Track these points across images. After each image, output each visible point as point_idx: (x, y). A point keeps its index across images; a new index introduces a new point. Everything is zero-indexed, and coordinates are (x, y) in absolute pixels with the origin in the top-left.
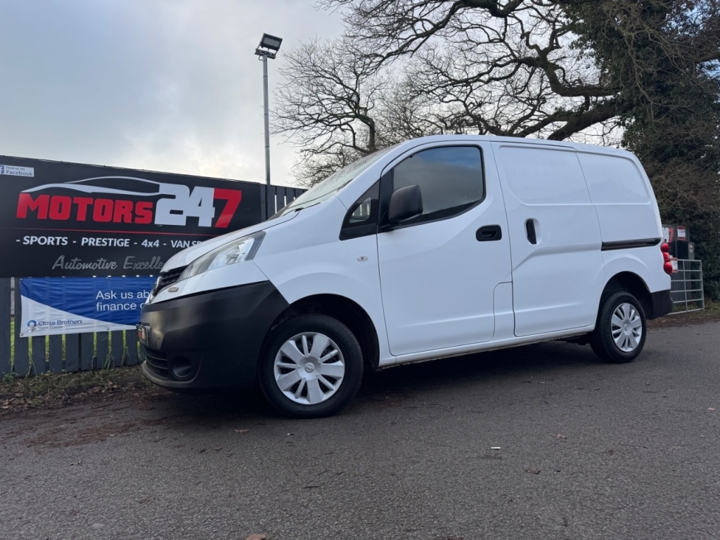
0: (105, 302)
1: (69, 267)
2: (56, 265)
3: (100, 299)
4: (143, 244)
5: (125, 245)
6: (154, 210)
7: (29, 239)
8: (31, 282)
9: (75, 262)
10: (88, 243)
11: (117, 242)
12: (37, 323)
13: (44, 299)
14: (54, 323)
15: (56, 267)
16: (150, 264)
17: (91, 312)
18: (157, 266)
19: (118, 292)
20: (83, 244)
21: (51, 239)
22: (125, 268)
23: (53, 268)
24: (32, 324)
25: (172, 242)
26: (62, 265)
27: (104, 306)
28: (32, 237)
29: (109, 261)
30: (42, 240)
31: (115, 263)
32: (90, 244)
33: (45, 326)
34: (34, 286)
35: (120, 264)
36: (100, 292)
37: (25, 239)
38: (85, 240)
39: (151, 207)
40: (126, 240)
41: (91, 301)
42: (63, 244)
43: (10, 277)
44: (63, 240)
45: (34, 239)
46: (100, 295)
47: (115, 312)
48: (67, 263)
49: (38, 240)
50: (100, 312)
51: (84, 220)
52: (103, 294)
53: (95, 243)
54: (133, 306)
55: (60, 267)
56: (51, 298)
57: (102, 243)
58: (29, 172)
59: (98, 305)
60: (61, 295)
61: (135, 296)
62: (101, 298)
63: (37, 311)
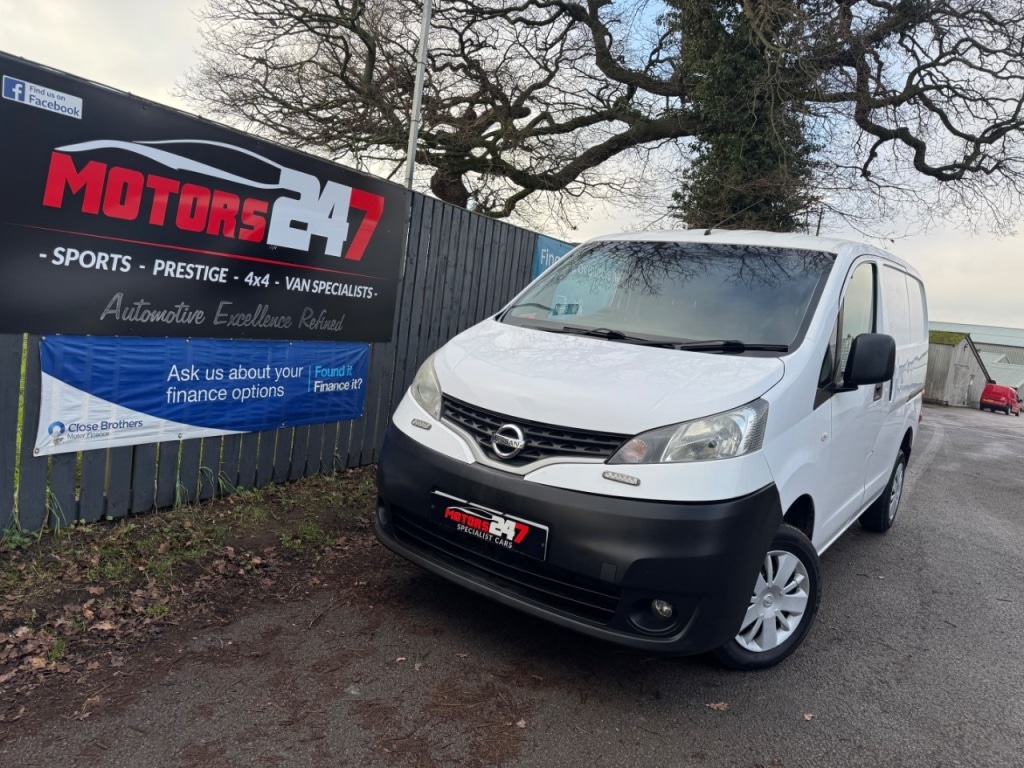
0: (181, 386)
1: (129, 317)
2: (108, 311)
3: (174, 379)
4: (246, 280)
5: (221, 280)
6: (268, 217)
7: (64, 254)
8: (60, 344)
9: (139, 307)
10: (164, 271)
11: (208, 273)
12: (67, 427)
13: (82, 380)
14: (94, 428)
15: (107, 316)
16: (252, 318)
17: (158, 405)
18: (262, 323)
19: (202, 367)
20: (155, 273)
21: (103, 258)
22: (216, 322)
23: (102, 318)
24: (57, 429)
25: (287, 278)
26: (116, 312)
27: (179, 393)
28: (70, 251)
29: (193, 310)
30: (88, 259)
31: (202, 312)
32: (166, 274)
33: (80, 433)
34: (66, 353)
35: (210, 315)
36: (174, 367)
37: (56, 253)
38: (160, 265)
39: (265, 212)
40: (223, 270)
41: (157, 385)
42: (122, 269)
43: (22, 333)
44: (124, 262)
45: (73, 255)
46: (174, 373)
47: (194, 404)
48: (127, 309)
49: (80, 257)
50: (172, 405)
51: (162, 224)
52: (179, 370)
53: (175, 271)
54: (222, 394)
55: (114, 315)
56: (94, 377)
57: (186, 273)
58: (71, 105)
59: (169, 392)
60: (111, 373)
61: (226, 375)
62: (176, 378)
63: (68, 404)
